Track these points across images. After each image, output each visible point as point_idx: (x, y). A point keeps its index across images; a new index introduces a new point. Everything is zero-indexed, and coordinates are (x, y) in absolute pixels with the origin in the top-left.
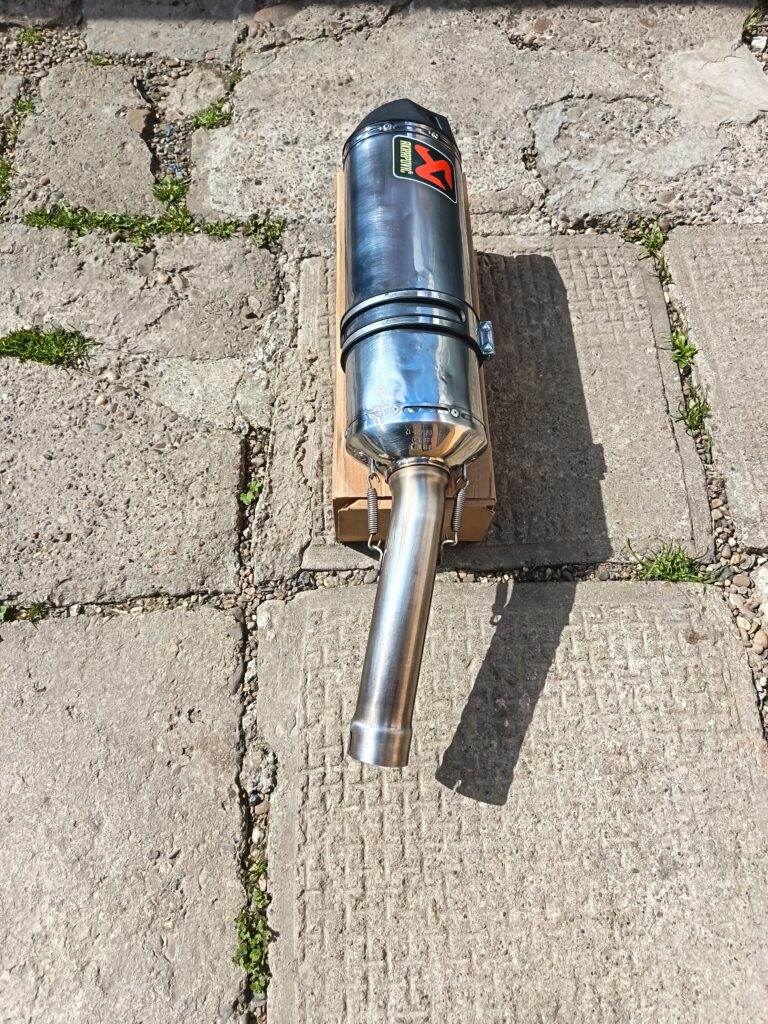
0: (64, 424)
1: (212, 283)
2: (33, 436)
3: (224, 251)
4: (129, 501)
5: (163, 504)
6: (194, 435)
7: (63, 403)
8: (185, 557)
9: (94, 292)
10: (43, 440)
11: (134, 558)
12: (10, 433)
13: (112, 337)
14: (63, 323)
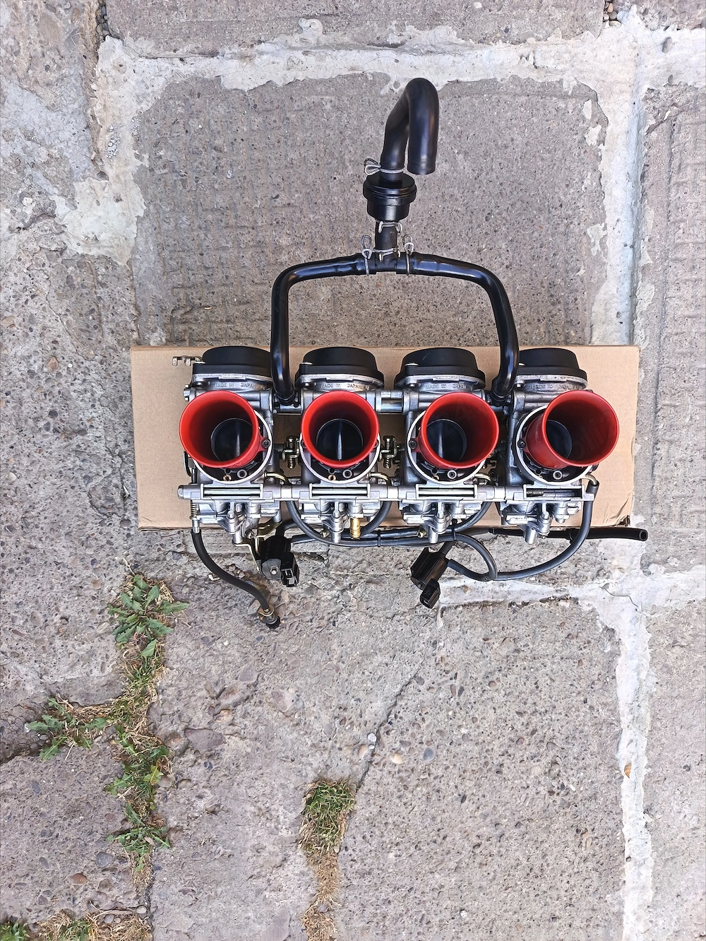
0: (425, 790)
1: (230, 659)
2: (439, 819)
3: (180, 650)
4: (517, 713)
5: (523, 680)
6: (439, 657)
7: (400, 797)
8: (584, 650)
9: (251, 792)
10: (444, 807)
11: (582, 698)
12: (435, 842)
13: (311, 759)
14: (294, 815)
